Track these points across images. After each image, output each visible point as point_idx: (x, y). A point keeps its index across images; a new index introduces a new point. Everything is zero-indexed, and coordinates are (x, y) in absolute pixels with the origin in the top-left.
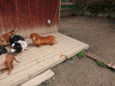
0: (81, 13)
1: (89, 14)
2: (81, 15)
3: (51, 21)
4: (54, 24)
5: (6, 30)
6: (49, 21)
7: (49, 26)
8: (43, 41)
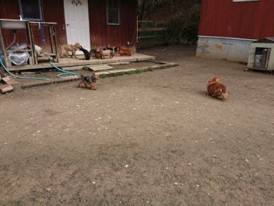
1: (186, 41)
2: (176, 43)
4: (133, 44)
5: (102, 46)
6: (129, 43)
7: (128, 46)
8: (124, 52)
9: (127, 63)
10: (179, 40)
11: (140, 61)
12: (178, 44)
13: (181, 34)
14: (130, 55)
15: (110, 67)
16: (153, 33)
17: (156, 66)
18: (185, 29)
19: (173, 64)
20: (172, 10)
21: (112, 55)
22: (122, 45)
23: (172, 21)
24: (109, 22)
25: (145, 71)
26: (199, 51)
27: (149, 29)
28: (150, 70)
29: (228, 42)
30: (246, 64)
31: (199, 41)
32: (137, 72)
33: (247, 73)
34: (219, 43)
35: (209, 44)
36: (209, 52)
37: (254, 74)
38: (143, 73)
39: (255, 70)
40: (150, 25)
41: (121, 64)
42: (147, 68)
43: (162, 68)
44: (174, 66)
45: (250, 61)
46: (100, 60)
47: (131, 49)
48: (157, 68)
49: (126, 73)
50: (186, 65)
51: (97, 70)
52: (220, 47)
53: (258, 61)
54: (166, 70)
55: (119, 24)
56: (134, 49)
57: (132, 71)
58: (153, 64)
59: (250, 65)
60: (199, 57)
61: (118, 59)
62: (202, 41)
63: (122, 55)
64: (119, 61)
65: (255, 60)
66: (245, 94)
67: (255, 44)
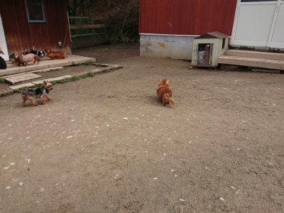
0: (117, 39)
1: (128, 40)
3: (62, 43)
5: (24, 49)
6: (60, 43)
7: (60, 47)
8: (55, 54)
9: (60, 68)
10: (120, 39)
11: (78, 65)
12: (119, 42)
13: (121, 31)
14: (63, 58)
15: (36, 76)
16: (90, 30)
17: (97, 70)
18: (125, 26)
19: (116, 66)
20: (109, 5)
21: (37, 60)
22: (52, 46)
23: (111, 17)
24: (31, 19)
25: (83, 77)
26: (142, 50)
27: (85, 26)
28: (90, 75)
29: (170, 39)
30: (190, 61)
31: (141, 39)
32: (74, 79)
33: (192, 71)
34: (162, 40)
35: (152, 42)
36: (152, 51)
37: (199, 71)
38: (81, 80)
39: (199, 68)
40: (86, 22)
41: (51, 70)
42: (86, 73)
43: (104, 71)
44: (119, 68)
45: (194, 58)
46: (22, 68)
47: (63, 50)
48: (98, 73)
49: (58, 82)
50: (131, 66)
51: (17, 81)
52: (163, 45)
53: (201, 58)
54: (109, 74)
55: (44, 21)
56: (68, 50)
57: (67, 79)
58: (93, 67)
59: (194, 63)
60: (144, 57)
61: (46, 64)
62: (144, 38)
63: (52, 58)
64: (49, 66)
65: (198, 57)
66: (196, 97)
67: (197, 40)
